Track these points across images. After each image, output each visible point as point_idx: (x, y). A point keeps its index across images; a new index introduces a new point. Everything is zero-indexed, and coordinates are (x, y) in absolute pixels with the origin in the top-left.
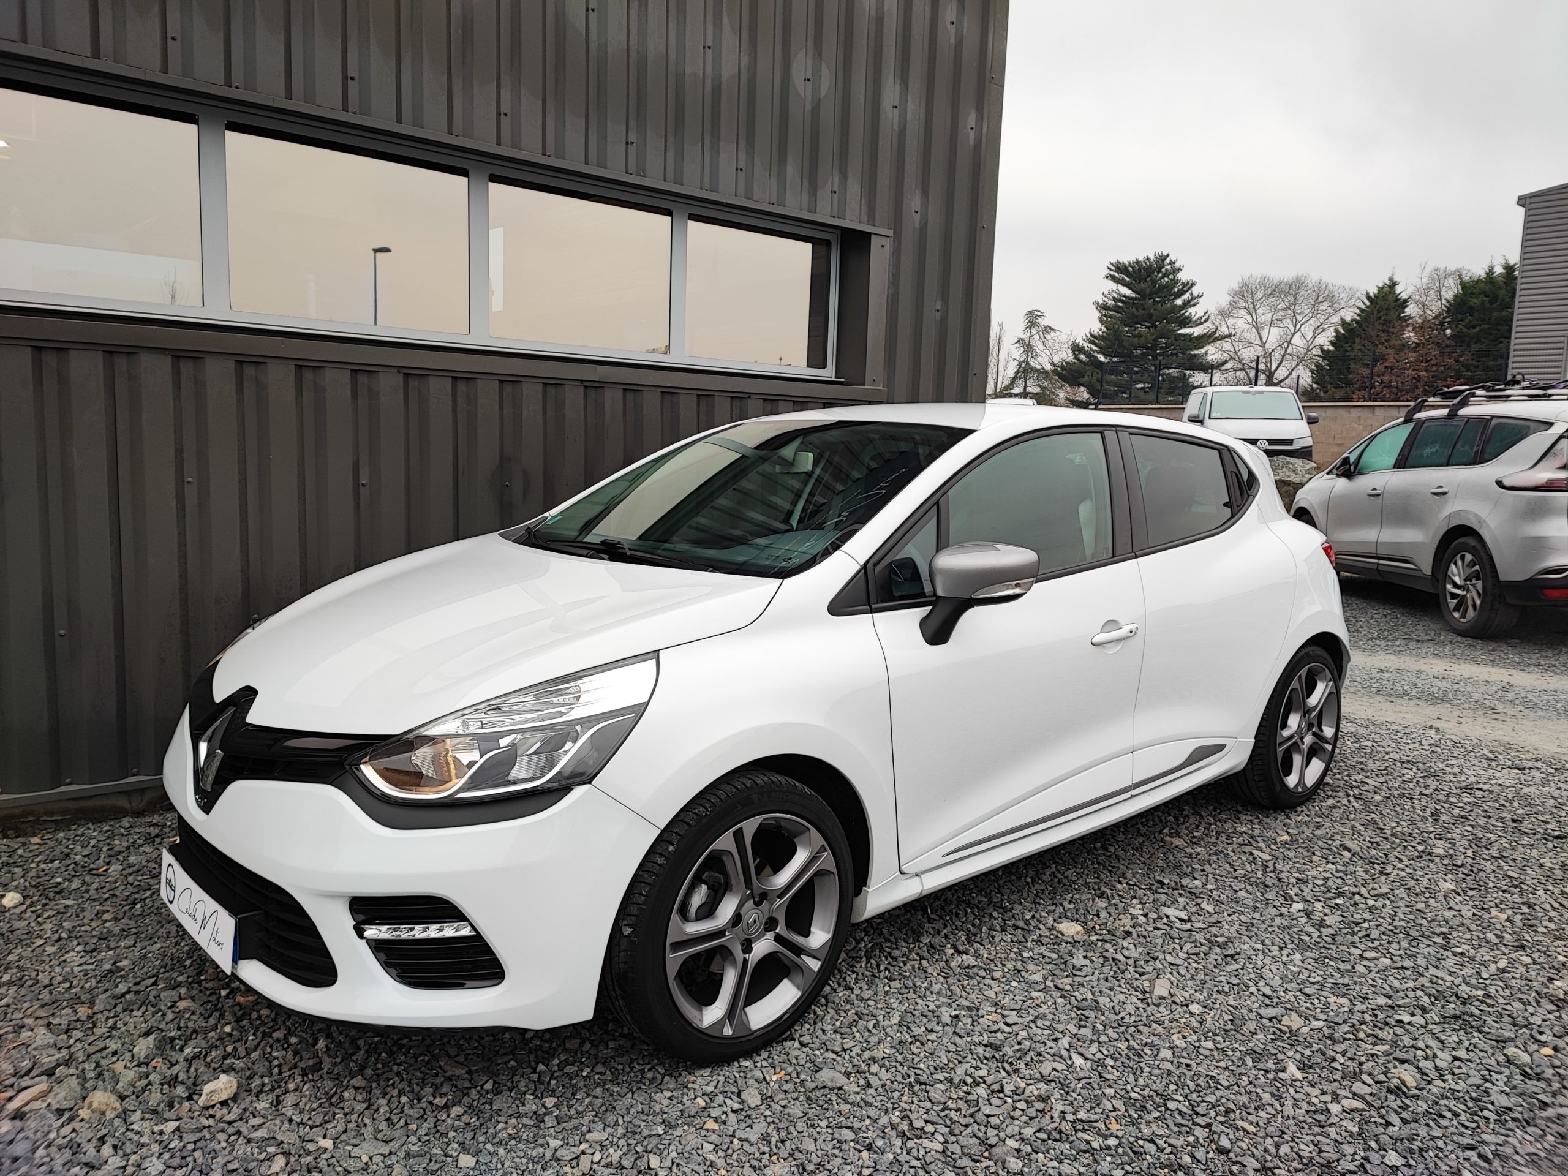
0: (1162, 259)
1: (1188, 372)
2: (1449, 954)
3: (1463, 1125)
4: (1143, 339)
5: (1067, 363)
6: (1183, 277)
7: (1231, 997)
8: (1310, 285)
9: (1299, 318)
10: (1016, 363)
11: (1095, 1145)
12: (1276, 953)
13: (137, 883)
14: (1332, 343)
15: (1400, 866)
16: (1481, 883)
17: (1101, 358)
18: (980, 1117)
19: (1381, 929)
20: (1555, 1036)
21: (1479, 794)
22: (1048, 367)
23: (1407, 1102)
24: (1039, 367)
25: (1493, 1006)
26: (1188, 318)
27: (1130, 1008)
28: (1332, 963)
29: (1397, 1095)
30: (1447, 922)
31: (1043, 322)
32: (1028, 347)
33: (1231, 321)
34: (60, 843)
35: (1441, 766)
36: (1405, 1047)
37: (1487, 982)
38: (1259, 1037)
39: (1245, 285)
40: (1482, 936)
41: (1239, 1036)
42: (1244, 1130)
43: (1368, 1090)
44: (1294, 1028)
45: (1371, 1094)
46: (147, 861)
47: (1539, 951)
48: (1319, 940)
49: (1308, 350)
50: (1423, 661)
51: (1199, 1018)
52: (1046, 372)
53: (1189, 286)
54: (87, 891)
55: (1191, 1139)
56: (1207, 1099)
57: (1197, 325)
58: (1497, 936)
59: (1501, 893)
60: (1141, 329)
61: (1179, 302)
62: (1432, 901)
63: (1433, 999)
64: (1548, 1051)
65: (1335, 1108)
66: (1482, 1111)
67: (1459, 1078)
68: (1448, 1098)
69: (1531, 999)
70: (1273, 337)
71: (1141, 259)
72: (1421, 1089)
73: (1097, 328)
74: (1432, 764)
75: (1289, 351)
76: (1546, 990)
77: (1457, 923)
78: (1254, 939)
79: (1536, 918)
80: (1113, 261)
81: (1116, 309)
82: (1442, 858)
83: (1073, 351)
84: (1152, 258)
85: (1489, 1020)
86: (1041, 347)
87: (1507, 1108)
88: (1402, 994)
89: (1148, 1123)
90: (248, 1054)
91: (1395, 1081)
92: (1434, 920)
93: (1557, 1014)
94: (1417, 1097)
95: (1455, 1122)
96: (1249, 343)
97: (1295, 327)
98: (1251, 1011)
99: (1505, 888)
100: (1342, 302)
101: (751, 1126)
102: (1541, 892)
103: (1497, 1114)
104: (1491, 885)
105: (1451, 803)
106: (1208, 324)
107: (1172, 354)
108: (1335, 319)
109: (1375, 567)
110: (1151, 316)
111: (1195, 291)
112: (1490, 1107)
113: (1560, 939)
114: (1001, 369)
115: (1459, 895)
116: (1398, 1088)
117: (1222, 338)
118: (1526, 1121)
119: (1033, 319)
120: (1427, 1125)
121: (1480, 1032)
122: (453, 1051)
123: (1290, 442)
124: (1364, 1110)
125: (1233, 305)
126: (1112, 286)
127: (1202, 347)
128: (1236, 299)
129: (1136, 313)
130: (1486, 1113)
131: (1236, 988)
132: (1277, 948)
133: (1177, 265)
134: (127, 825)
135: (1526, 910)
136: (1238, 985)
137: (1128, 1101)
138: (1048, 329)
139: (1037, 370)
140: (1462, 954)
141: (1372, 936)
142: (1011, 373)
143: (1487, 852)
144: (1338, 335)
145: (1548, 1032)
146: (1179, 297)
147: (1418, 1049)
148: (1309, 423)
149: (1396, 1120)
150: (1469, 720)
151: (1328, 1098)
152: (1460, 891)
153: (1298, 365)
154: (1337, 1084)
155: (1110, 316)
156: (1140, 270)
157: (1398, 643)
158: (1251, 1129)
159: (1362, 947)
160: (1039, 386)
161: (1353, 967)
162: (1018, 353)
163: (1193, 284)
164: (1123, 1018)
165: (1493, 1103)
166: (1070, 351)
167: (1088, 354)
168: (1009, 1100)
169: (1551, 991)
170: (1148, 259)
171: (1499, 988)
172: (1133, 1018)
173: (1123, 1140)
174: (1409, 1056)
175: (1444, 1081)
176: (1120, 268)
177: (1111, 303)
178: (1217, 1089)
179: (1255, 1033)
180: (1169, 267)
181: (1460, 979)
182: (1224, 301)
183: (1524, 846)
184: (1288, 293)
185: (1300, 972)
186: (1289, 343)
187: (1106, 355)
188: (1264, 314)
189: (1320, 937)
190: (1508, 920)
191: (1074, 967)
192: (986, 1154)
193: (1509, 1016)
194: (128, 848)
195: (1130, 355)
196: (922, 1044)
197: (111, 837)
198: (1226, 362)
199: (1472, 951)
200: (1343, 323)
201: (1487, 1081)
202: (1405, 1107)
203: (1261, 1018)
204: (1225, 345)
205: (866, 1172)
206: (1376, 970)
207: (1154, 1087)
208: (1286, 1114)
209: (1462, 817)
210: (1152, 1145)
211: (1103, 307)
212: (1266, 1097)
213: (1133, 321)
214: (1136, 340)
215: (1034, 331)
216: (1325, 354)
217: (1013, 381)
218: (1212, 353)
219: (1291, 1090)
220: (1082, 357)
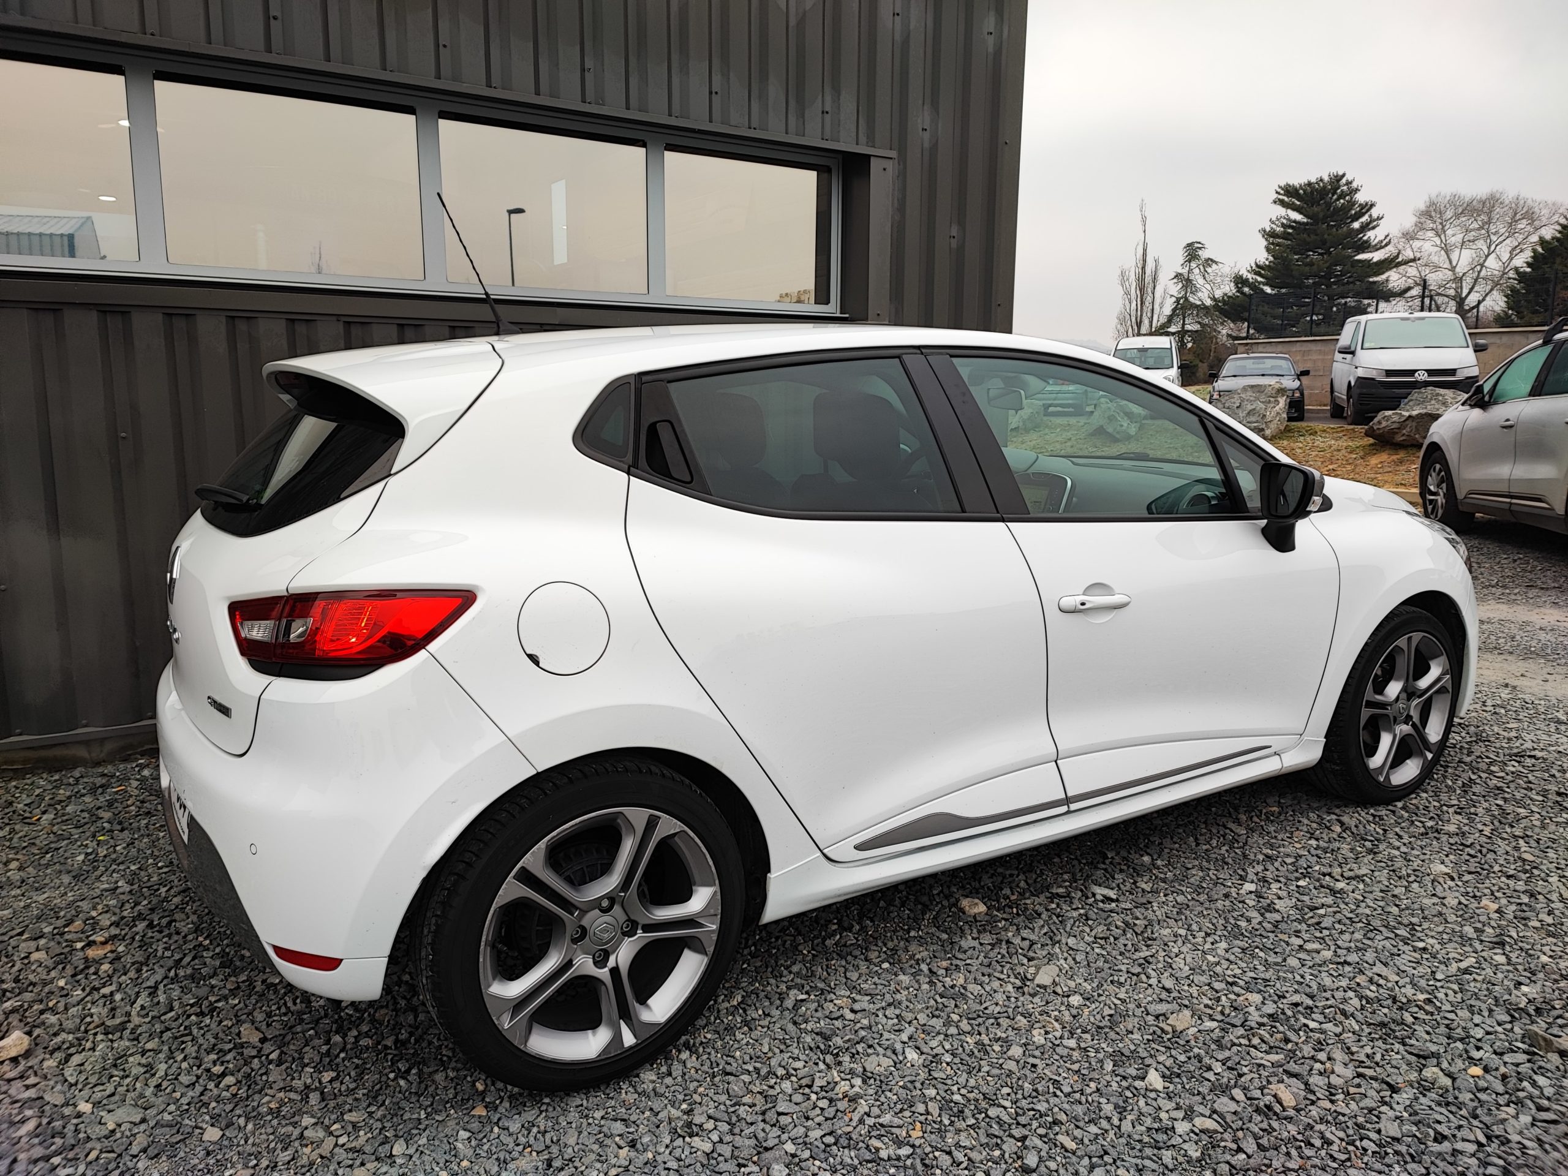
0: (1338, 178)
1: (1366, 302)
2: (1406, 948)
3: (1331, 1156)
4: (1315, 267)
5: (1229, 297)
6: (1361, 198)
7: (1123, 990)
8: (1507, 202)
9: (1494, 238)
10: (1174, 299)
11: (883, 1154)
12: (1199, 940)
13: (60, 832)
14: (1529, 265)
15: (1397, 844)
16: (1486, 866)
17: (1268, 290)
18: (771, 1116)
19: (1338, 916)
20: (1495, 1053)
21: (1529, 762)
22: (1209, 302)
23: (1275, 1124)
24: (1199, 303)
25: (1432, 1014)
26: (1367, 242)
27: (1000, 997)
28: (1261, 954)
29: (1266, 1116)
30: (1423, 911)
31: (1204, 254)
32: (1186, 282)
33: (1416, 244)
34: (8, 792)
35: (1496, 729)
36: (1303, 1057)
37: (1439, 984)
38: (1133, 1037)
39: (1432, 204)
40: (1458, 929)
41: (1112, 1035)
42: (1063, 1147)
43: (1233, 1107)
44: (1179, 1029)
45: (1235, 1113)
46: (82, 811)
47: (1521, 949)
48: (1258, 927)
49: (1504, 274)
50: (1537, 610)
51: (1074, 1012)
52: (1206, 308)
53: (1368, 207)
54: (11, 839)
55: (997, 1153)
56: (1038, 1107)
57: (1377, 250)
58: (1476, 930)
59: (1503, 879)
60: (1313, 256)
61: (1356, 225)
62: (1415, 885)
63: (1364, 1002)
64: (1476, 1071)
65: (1182, 1127)
66: (1361, 1139)
67: (1353, 1099)
68: (1328, 1122)
69: (1484, 1006)
70: (1464, 259)
71: (1313, 180)
72: (1298, 1110)
73: (1263, 257)
74: (1487, 728)
75: (1483, 274)
76: (1506, 997)
77: (1434, 912)
78: (1180, 923)
79: (1533, 909)
80: (1282, 185)
81: (1285, 236)
82: (1450, 835)
83: (1236, 284)
84: (1326, 179)
85: (1420, 1030)
86: (1201, 281)
87: (1393, 1139)
88: (1328, 994)
89: (958, 1131)
90: (66, 1009)
91: (1268, 1099)
92: (1407, 908)
93: (1509, 1026)
94: (1290, 1119)
95: (1323, 1153)
96: (1437, 268)
97: (1489, 248)
98: (1139, 1006)
99: (1512, 872)
100: (1544, 219)
101: (520, 1113)
102: (1554, 879)
103: (1380, 1146)
104: (1497, 868)
105: (1492, 773)
106: (1389, 248)
107: (1348, 283)
108: (1535, 238)
109: (1507, 507)
110: (1324, 242)
111: (1375, 212)
112: (1374, 1136)
113: (1553, 935)
114: (1157, 307)
115: (1453, 879)
116: (1269, 1107)
117: (1406, 262)
118: (1411, 1155)
119: (1192, 252)
120: (1288, 1154)
121: (1404, 1044)
122: (259, 1016)
123: (1452, 372)
124: (1216, 1132)
125: (1420, 226)
126: (1281, 211)
127: (1383, 273)
128: (1423, 220)
129: (1308, 239)
130: (1366, 1143)
131: (1135, 978)
132: (1203, 934)
133: (1354, 185)
134: (78, 775)
135: (1525, 899)
136: (1138, 975)
137: (946, 1105)
138: (1209, 262)
139: (1197, 306)
140: (1424, 949)
141: (1322, 925)
142: (1167, 310)
143: (1509, 830)
144: (1536, 256)
145: (1487, 1047)
146: (1357, 219)
147: (1317, 1061)
148: (1475, 351)
149: (1250, 1146)
150: (1559, 677)
151: (1180, 1114)
152: (1455, 876)
153: (1492, 290)
154: (1199, 1098)
155: (1278, 245)
156: (1312, 192)
157: (1517, 591)
158: (1071, 1145)
159: (1306, 936)
160: (1199, 323)
161: (1285, 960)
162: (1175, 289)
163: (1372, 205)
164: (986, 1008)
165: (1379, 1132)
166: (1232, 284)
167: (1253, 286)
168: (814, 1097)
169: (1513, 999)
170: (1321, 180)
171: (1450, 992)
172: (998, 1009)
173: (918, 1150)
174: (1303, 1070)
175: (1332, 1102)
176: (1290, 190)
177: (1279, 229)
178: (1055, 1095)
179: (1132, 1033)
180: (1345, 188)
181: (1408, 980)
182: (1409, 222)
183: (1558, 824)
184: (1479, 212)
185: (1218, 963)
186: (1482, 266)
187: (1272, 287)
188: (1454, 235)
189: (1260, 923)
190: (1498, 911)
191: (960, 947)
192: (755, 1158)
193: (1447, 1026)
194: (69, 797)
195: (1301, 286)
196: (750, 1029)
197: (57, 788)
198: (1409, 289)
199: (1438, 947)
200: (1542, 241)
201: (1385, 1103)
202: (1269, 1131)
203: (1148, 1014)
204: (1410, 270)
205: (613, 1172)
206: (1311, 964)
207: (984, 1089)
208: (1123, 1129)
209: (1498, 788)
210: (947, 1157)
211: (1269, 235)
212: (1108, 1109)
213: (1302, 248)
214: (1307, 269)
215: (1193, 265)
216: (1521, 276)
217: (1170, 320)
218: (1394, 279)
219: (1142, 1103)
220: (1246, 290)
